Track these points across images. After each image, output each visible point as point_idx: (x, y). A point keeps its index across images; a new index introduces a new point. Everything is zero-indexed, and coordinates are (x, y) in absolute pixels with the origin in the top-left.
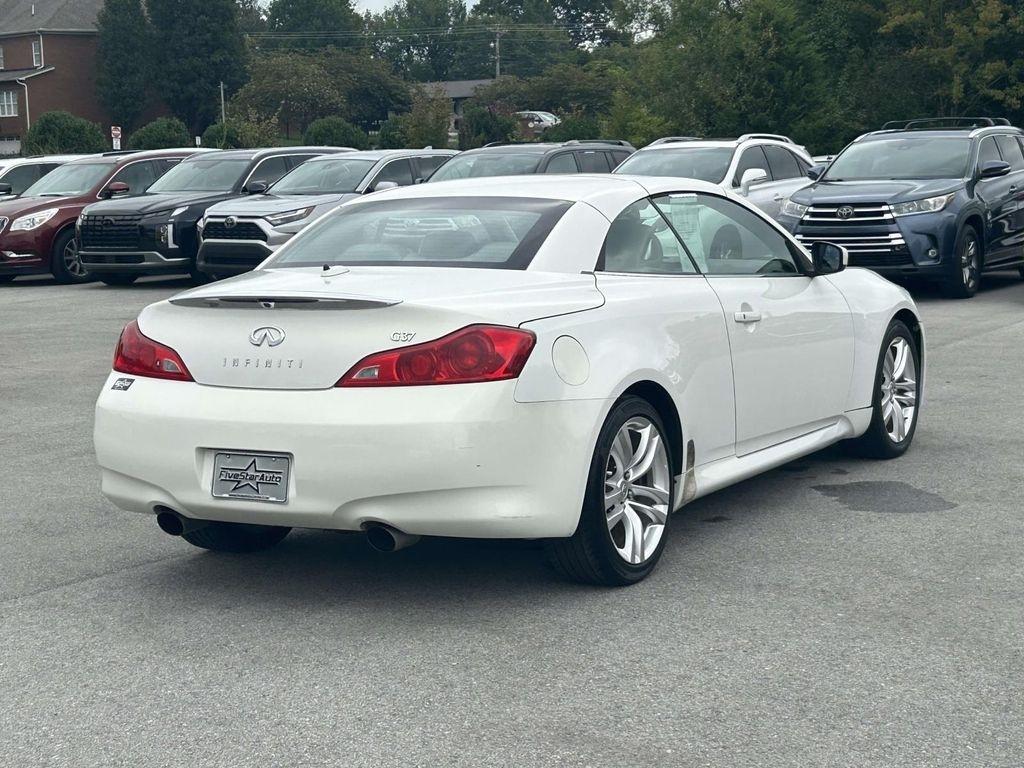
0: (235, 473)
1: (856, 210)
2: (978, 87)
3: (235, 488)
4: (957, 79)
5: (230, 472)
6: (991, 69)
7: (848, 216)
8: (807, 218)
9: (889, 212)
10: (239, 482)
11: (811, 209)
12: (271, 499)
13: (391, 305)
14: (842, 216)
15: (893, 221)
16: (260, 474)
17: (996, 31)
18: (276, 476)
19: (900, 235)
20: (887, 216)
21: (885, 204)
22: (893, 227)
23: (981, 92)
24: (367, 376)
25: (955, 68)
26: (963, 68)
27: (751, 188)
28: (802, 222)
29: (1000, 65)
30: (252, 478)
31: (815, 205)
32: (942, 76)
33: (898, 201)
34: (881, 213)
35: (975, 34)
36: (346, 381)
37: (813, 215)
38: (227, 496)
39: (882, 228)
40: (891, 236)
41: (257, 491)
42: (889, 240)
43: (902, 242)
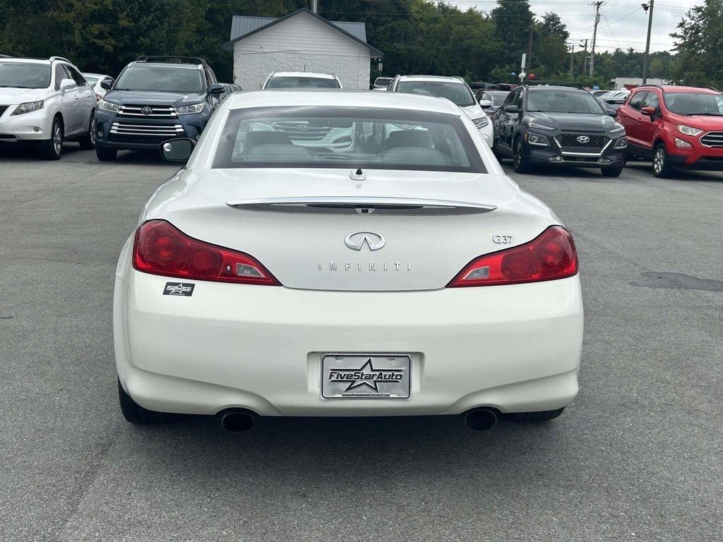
0: (347, 373)
1: (154, 110)
2: (88, 37)
3: (349, 389)
4: (77, 32)
5: (343, 373)
6: (95, 28)
7: (149, 113)
8: (121, 112)
9: (174, 112)
10: (353, 382)
11: (124, 107)
12: (391, 396)
13: (489, 210)
14: (145, 113)
15: (177, 117)
16: (378, 373)
17: (97, 7)
18: (396, 373)
19: (180, 126)
20: (173, 114)
21: (171, 107)
22: (177, 121)
23: (91, 41)
24: (476, 276)
25: (75, 26)
26: (78, 26)
27: (66, 91)
28: (118, 115)
29: (100, 26)
30: (370, 377)
31: (126, 105)
32: (67, 29)
33: (178, 105)
34: (169, 112)
35: (85, 8)
36: (456, 282)
37: (125, 111)
38: (341, 396)
39: (171, 121)
40: (176, 126)
41: (376, 389)
42: (175, 129)
43: (182, 130)
